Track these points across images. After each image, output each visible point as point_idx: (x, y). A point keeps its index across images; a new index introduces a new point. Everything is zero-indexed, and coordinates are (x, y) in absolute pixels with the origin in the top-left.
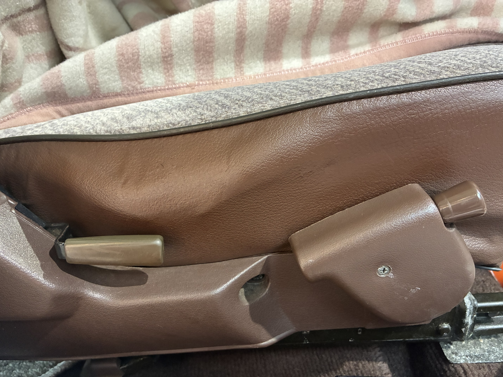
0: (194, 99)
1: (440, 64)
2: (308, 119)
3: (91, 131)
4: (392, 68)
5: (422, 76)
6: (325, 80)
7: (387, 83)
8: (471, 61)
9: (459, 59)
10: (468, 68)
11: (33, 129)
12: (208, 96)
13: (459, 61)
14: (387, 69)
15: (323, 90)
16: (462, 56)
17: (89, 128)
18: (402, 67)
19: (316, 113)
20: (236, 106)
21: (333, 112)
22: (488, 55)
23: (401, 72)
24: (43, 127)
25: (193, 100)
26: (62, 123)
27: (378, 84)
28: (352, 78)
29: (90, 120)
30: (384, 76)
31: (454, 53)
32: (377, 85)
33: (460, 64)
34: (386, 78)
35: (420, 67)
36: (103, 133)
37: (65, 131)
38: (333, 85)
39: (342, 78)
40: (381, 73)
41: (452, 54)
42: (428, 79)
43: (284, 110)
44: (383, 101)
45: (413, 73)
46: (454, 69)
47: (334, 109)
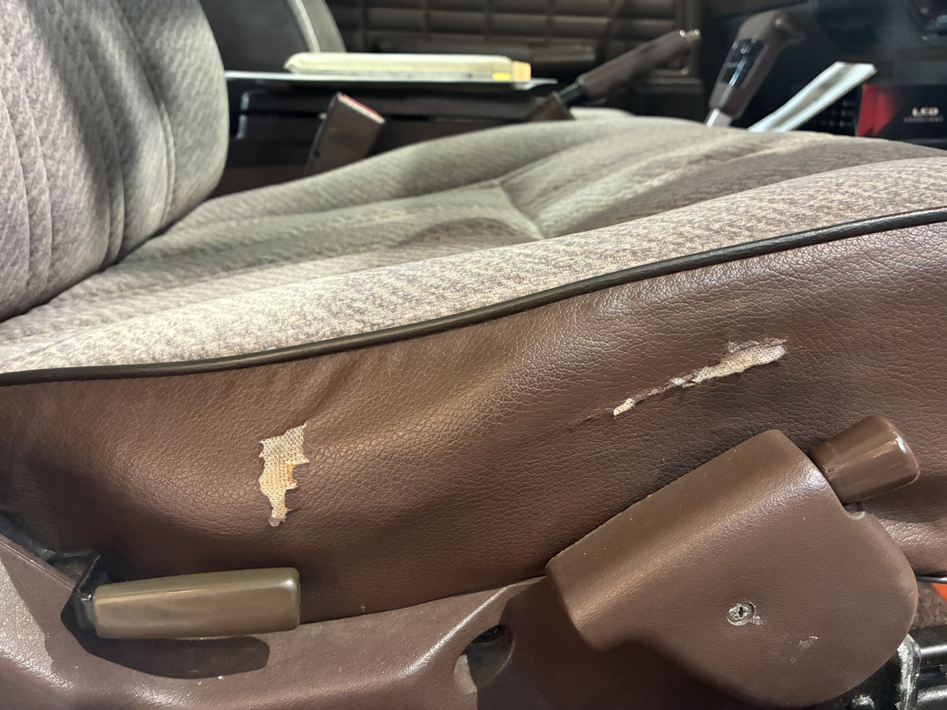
0: (347, 285)
1: (812, 203)
2: (575, 316)
3: (143, 356)
4: (724, 214)
5: (783, 226)
6: (600, 243)
7: (718, 242)
8: (870, 194)
9: (847, 192)
10: (866, 208)
11: (24, 359)
12: (375, 280)
13: (847, 194)
14: (713, 215)
15: (598, 263)
16: (850, 186)
17: (140, 350)
18: (741, 210)
19: (590, 305)
20: (433, 298)
21: (622, 301)
22: (900, 182)
23: (741, 220)
24: (45, 354)
25: (345, 287)
26: (84, 344)
27: (703, 245)
28: (651, 236)
29: (141, 336)
30: (710, 230)
31: (833, 180)
32: (701, 247)
33: (849, 200)
34: (715, 232)
35: (775, 210)
36: (166, 359)
37: (92, 359)
38: (617, 252)
39: (632, 236)
40: (705, 223)
41: (831, 182)
42: (796, 231)
43: (526, 303)
44: (716, 276)
45: (764, 221)
46: (840, 210)
47: (623, 295)
